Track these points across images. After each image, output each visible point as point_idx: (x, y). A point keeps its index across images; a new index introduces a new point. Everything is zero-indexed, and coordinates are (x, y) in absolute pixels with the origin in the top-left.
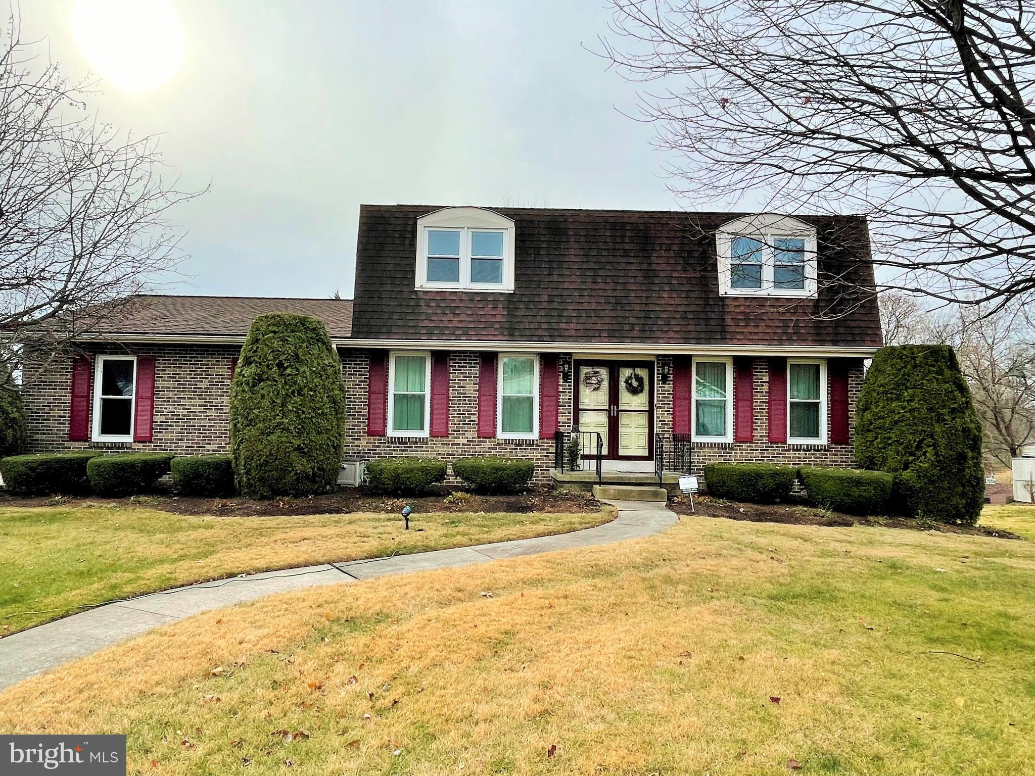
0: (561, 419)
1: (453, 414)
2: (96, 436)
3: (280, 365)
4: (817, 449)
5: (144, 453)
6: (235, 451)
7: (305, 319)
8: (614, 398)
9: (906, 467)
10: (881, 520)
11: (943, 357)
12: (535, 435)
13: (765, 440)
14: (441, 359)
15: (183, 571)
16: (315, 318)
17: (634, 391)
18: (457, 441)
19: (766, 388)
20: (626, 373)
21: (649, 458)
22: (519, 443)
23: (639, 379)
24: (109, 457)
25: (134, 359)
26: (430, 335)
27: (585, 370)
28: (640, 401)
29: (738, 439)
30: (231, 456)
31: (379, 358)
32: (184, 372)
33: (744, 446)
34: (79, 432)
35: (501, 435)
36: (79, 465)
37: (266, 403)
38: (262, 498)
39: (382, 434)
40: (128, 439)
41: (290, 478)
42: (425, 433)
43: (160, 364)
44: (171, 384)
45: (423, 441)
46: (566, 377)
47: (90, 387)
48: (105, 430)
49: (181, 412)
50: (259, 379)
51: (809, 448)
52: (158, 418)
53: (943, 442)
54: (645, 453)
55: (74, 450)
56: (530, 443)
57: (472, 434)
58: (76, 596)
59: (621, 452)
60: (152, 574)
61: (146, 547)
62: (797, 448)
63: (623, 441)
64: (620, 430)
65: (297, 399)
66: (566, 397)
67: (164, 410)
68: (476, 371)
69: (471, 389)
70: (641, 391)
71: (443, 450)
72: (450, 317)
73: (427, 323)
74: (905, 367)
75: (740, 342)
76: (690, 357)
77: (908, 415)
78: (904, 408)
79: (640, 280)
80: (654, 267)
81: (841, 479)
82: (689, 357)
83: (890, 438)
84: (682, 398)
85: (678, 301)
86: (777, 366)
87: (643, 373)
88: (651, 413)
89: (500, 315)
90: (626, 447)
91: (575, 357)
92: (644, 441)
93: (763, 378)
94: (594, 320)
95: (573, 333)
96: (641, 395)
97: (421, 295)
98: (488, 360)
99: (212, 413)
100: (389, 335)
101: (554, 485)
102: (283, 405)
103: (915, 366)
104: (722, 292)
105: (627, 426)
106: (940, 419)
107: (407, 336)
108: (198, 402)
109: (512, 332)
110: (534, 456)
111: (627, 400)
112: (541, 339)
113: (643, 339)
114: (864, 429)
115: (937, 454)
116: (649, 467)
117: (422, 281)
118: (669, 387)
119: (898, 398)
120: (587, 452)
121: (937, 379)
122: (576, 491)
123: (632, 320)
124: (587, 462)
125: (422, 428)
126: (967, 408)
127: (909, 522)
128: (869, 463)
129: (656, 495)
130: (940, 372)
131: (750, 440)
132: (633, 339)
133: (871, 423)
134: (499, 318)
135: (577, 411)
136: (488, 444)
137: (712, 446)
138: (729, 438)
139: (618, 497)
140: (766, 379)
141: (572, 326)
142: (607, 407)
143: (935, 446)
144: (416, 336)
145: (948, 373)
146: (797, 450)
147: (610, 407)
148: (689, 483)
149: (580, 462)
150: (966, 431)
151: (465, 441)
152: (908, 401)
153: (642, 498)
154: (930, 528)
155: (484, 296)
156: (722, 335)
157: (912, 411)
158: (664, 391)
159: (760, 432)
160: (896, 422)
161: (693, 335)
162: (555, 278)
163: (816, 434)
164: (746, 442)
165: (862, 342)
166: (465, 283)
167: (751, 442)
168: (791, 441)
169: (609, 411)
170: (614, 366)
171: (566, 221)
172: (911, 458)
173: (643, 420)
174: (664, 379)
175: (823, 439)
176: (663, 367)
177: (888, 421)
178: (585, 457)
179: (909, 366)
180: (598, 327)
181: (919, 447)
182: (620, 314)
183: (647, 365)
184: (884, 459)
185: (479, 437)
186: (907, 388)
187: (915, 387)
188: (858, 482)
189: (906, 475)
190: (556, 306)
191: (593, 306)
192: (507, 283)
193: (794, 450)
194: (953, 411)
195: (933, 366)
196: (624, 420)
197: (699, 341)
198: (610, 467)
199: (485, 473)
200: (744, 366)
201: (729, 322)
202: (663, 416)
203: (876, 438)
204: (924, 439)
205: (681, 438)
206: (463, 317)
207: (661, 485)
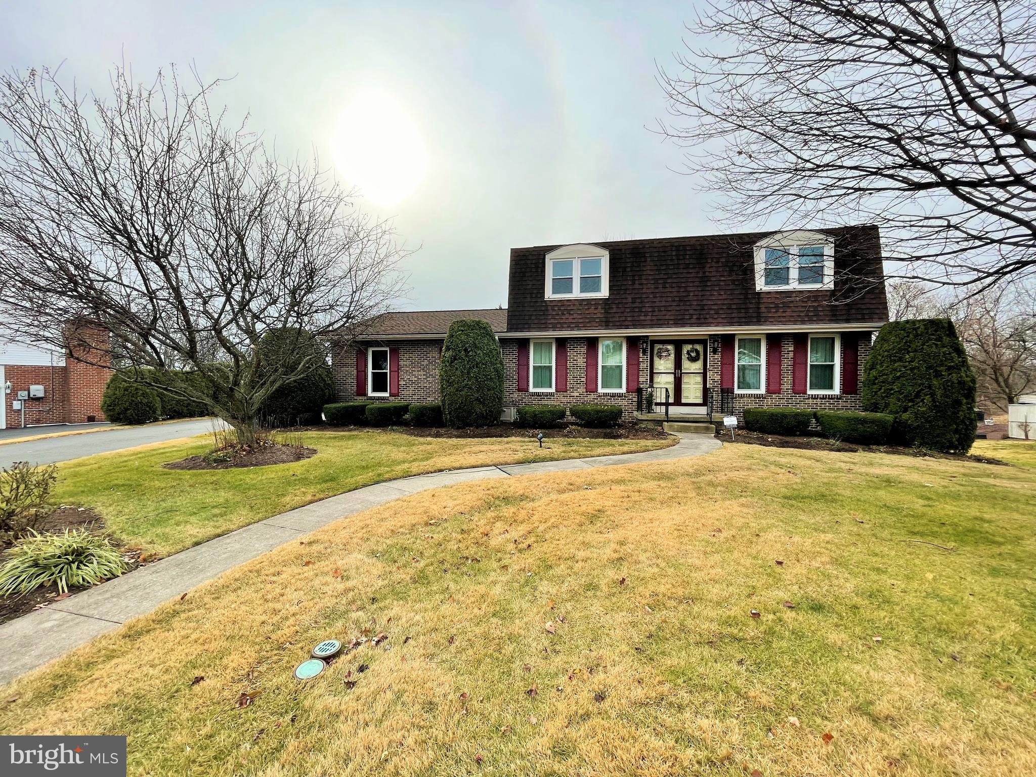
0: (641, 379)
1: (570, 377)
2: (370, 393)
3: (466, 350)
4: (831, 397)
5: (395, 402)
6: (443, 401)
7: (479, 322)
8: (678, 364)
9: (905, 410)
10: (882, 448)
11: (943, 328)
12: (623, 390)
13: (790, 391)
14: (562, 343)
15: (415, 468)
16: (485, 321)
17: (693, 360)
18: (572, 394)
19: (791, 355)
20: (686, 348)
21: (704, 404)
22: (613, 395)
23: (697, 352)
24: (377, 405)
25: (388, 349)
26: (554, 328)
27: (657, 347)
28: (697, 366)
29: (768, 391)
30: (440, 404)
31: (523, 344)
32: (415, 356)
33: (774, 396)
34: (362, 391)
35: (601, 390)
36: (362, 408)
37: (458, 373)
38: (458, 428)
39: (527, 390)
40: (386, 395)
41: (474, 416)
42: (553, 390)
43: (401, 352)
44: (408, 363)
45: (551, 394)
46: (644, 352)
47: (366, 366)
48: (374, 390)
49: (414, 379)
50: (454, 358)
51: (824, 397)
52: (402, 383)
53: (939, 393)
54: (700, 401)
55: (359, 401)
56: (620, 395)
57: (582, 390)
58: (361, 478)
59: (683, 401)
60: (399, 469)
61: (397, 454)
62: (815, 397)
63: (684, 394)
64: (683, 386)
65: (475, 370)
66: (644, 365)
67: (405, 377)
68: (584, 350)
69: (581, 361)
70: (698, 360)
71: (564, 400)
72: (567, 316)
73: (552, 321)
74: (908, 336)
75: (772, 323)
76: (734, 335)
77: (909, 372)
78: (905, 367)
81: (849, 419)
82: (732, 336)
83: (892, 389)
84: (727, 363)
85: (724, 297)
86: (800, 340)
87: (699, 347)
88: (705, 374)
89: (599, 313)
90: (687, 397)
91: (650, 338)
92: (700, 394)
93: (789, 348)
94: (664, 313)
95: (649, 322)
96: (698, 362)
97: (549, 303)
98: (592, 343)
99: (430, 379)
100: (529, 329)
101: (636, 423)
102: (468, 373)
103: (916, 336)
104: (758, 289)
105: (687, 383)
106: (938, 375)
107: (540, 329)
108: (422, 373)
109: (607, 324)
110: (623, 403)
111: (687, 365)
112: (627, 327)
113: (699, 325)
114: (871, 382)
115: (934, 401)
116: (703, 410)
117: (549, 294)
118: (718, 356)
119: (900, 360)
120: (658, 401)
121: (936, 345)
122: (651, 426)
123: (691, 312)
124: (658, 407)
125: (551, 387)
126: (963, 366)
127: (906, 450)
128: (875, 408)
129: (707, 429)
130: (939, 339)
131: (778, 392)
132: (692, 325)
133: (876, 379)
134: (599, 315)
135: (652, 374)
136: (592, 396)
137: (750, 396)
138: (762, 391)
139: (681, 430)
140: (791, 349)
141: (649, 318)
142: (673, 371)
143: (933, 395)
144: (546, 329)
145: (946, 340)
146: (815, 399)
147: (675, 371)
148: (730, 421)
149: (654, 407)
150: (961, 383)
151: (578, 394)
152: (909, 362)
153: (697, 431)
154: (925, 455)
155: (589, 301)
156: (758, 320)
157: (912, 369)
158: (714, 359)
159: (787, 386)
160: (898, 378)
161: (735, 320)
162: (637, 286)
163: (831, 387)
164: (775, 393)
165: (871, 319)
166: (576, 293)
167: (780, 393)
168: (810, 392)
169: (675, 374)
170: (678, 344)
171: (644, 248)
172: (910, 404)
173: (699, 379)
174: (715, 351)
175: (837, 390)
176: (714, 343)
177: (891, 376)
178: (657, 404)
179: (911, 336)
180: (667, 317)
181: (918, 395)
182: (683, 308)
183: (703, 342)
184: (887, 405)
185: (587, 392)
186: (908, 352)
187: (916, 351)
188: (863, 421)
189: (905, 416)
190: (637, 305)
191: (663, 304)
192: (604, 292)
193: (812, 398)
194: (949, 368)
195: (933, 335)
196: (685, 379)
197: (740, 324)
198: (674, 411)
199: (590, 414)
200: (774, 341)
201: (763, 310)
202: (714, 377)
203: (880, 389)
204: (922, 390)
205: (727, 392)
206: (575, 316)
207: (711, 423)
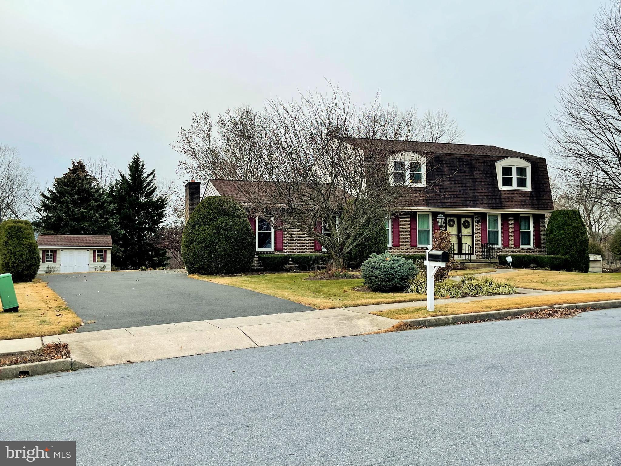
1: (401, 237)
2: (258, 249)
4: (530, 249)
8: (459, 230)
9: (567, 254)
11: (576, 214)
13: (513, 246)
17: (466, 227)
19: (513, 225)
20: (463, 220)
21: (473, 254)
23: (468, 222)
27: (449, 219)
28: (469, 231)
29: (504, 246)
33: (506, 248)
35: (419, 246)
42: (390, 246)
45: (390, 249)
48: (261, 246)
51: (528, 249)
52: (285, 241)
53: (579, 244)
54: (470, 252)
57: (408, 245)
59: (462, 252)
62: (524, 249)
63: (463, 247)
67: (287, 237)
68: (409, 219)
69: (408, 227)
70: (469, 227)
74: (565, 218)
78: (565, 233)
79: (471, 182)
80: (475, 177)
83: (561, 244)
86: (516, 217)
87: (469, 220)
88: (473, 236)
90: (464, 250)
96: (469, 229)
97: (392, 188)
98: (414, 215)
103: (569, 218)
104: (499, 188)
105: (465, 241)
106: (578, 237)
111: (464, 231)
115: (577, 249)
118: (479, 225)
119: (563, 229)
121: (576, 222)
129: (490, 266)
130: (577, 220)
131: (508, 246)
136: (414, 249)
138: (500, 246)
140: (513, 222)
142: (457, 234)
143: (576, 246)
146: (524, 250)
147: (458, 234)
148: (509, 259)
151: (406, 248)
155: (415, 188)
156: (500, 205)
157: (568, 234)
158: (478, 227)
159: (511, 243)
160: (563, 238)
161: (491, 205)
163: (529, 243)
164: (506, 247)
165: (547, 208)
166: (408, 183)
167: (508, 247)
168: (522, 246)
170: (459, 217)
171: (442, 157)
172: (568, 251)
173: (470, 239)
174: (477, 222)
175: (532, 246)
176: (478, 218)
181: (571, 246)
183: (471, 216)
184: (559, 251)
185: (411, 247)
186: (566, 226)
187: (569, 225)
189: (567, 256)
192: (424, 183)
193: (523, 250)
194: (581, 233)
195: (574, 217)
196: (463, 239)
197: (489, 207)
198: (459, 258)
200: (505, 217)
201: (503, 200)
202: (478, 237)
203: (555, 244)
204: (573, 244)
205: (484, 246)
